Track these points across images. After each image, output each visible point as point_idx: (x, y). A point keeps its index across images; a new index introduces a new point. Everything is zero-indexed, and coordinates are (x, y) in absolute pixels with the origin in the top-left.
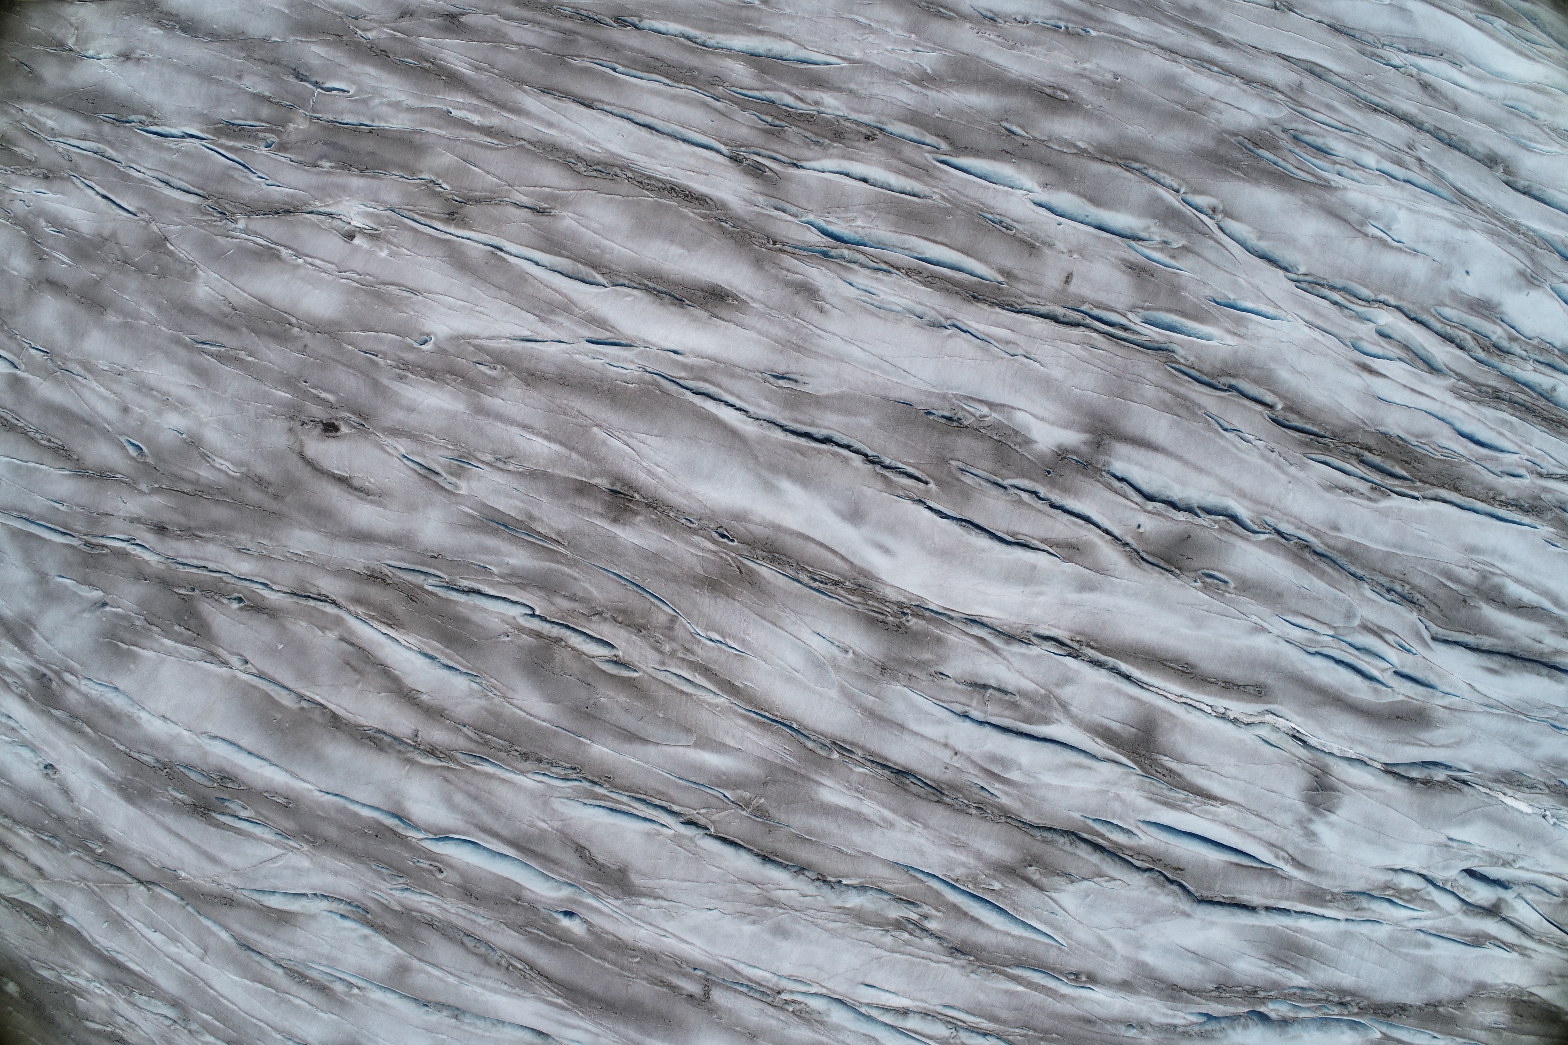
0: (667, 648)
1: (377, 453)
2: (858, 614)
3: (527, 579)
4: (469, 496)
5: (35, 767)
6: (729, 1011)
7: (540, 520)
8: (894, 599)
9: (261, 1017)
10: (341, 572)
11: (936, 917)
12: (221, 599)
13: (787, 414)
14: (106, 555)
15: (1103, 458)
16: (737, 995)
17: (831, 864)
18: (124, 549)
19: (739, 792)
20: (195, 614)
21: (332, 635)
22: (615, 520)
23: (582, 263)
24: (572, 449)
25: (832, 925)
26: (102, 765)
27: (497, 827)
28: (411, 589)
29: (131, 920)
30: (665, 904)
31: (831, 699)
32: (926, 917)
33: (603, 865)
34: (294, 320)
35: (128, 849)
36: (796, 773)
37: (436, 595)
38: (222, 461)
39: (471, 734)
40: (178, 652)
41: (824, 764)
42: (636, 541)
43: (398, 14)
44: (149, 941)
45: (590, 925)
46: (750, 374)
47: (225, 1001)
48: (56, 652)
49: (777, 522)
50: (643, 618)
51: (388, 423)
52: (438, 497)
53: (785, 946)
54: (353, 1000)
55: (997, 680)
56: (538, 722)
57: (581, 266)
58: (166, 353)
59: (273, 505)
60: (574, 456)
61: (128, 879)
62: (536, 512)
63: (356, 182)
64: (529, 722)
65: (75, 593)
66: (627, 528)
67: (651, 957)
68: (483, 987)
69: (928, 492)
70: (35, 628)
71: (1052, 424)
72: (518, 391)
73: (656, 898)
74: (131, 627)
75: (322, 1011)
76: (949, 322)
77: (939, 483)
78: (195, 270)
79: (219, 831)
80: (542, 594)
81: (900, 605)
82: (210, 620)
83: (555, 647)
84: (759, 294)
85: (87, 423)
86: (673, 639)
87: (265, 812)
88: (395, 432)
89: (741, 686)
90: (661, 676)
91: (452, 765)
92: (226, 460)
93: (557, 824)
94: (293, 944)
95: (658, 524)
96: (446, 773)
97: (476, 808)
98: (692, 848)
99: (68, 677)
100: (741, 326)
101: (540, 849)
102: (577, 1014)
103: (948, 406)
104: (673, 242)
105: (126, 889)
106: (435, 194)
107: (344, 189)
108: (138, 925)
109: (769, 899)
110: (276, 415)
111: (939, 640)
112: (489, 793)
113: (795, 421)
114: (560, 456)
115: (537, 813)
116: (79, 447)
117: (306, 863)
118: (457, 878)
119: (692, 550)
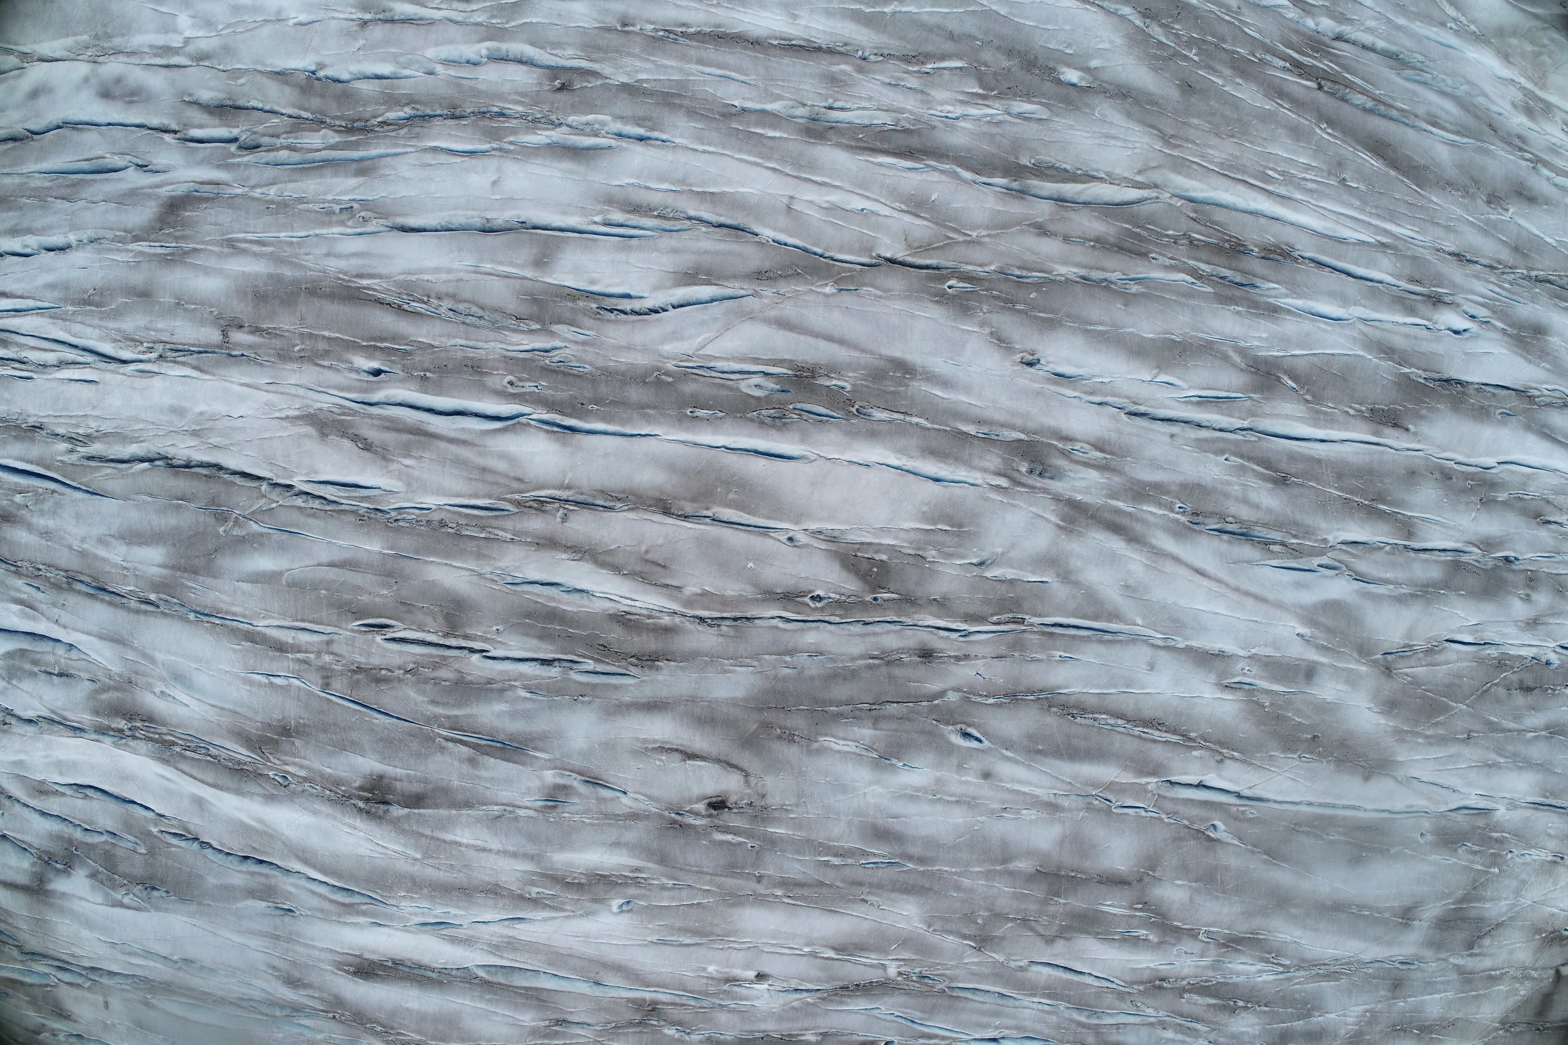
0: (327, 658)
1: (655, 792)
2: (164, 724)
3: (487, 690)
4: (542, 769)
5: (1049, 359)
6: (202, 323)
7: (461, 761)
8: (139, 742)
9: (703, 156)
10: (690, 657)
11: (62, 455)
12: (838, 597)
13: (273, 881)
14: (992, 615)
15: (37, 869)
16: (197, 342)
17: (161, 479)
18: (970, 625)
19: (243, 533)
20: (864, 576)
21: (691, 589)
22: (381, 777)
23: (501, 984)
24: (432, 838)
25: (141, 426)
26: (940, 394)
27: (454, 449)
28: (606, 657)
29: (896, 214)
30: (277, 415)
31: (162, 651)
32: (72, 451)
33: (342, 437)
34: (786, 900)
35: (907, 297)
36: (185, 570)
37: (579, 656)
38: (845, 749)
39: (501, 533)
40: (874, 534)
41: (160, 586)
42: (360, 759)
44: (867, 198)
45: (351, 370)
46: (309, 913)
47: (752, 159)
48: (1024, 506)
49: (240, 798)
50: (358, 681)
51: (641, 825)
52: (577, 762)
53: (168, 400)
54: (598, 207)
55: (52, 683)
56: (438, 560)
57: (503, 981)
58: (939, 846)
59: (773, 717)
60: (428, 832)
61: (910, 259)
62: (465, 768)
64: (447, 557)
65: (1021, 569)
66: (368, 772)
67: (284, 356)
68: (449, 271)
69: (156, 825)
70: (1058, 526)
71: (74, 895)
72: (504, 879)
73: (287, 417)
74: (939, 547)
75: (633, 185)
76: (178, 965)
77: (150, 833)
78: (929, 926)
79: (779, 357)
80: (469, 678)
81: (134, 737)
82: (844, 574)
83: (446, 630)
84: (329, 977)
85: (1038, 752)
86: (322, 668)
87: (724, 393)
88: (635, 816)
89: (243, 643)
90: (329, 629)
91: (517, 497)
92: (839, 752)
93: (394, 466)
94: (675, 251)
95: (337, 782)
96: (522, 487)
98: (275, 468)
99: (1000, 483)
100: (331, 951)
101: (406, 437)
102: (345, 274)
103: (153, 901)
104: (419, 1013)
105: (909, 246)
106: (679, 1023)
107: (780, 1019)
108: (886, 211)
109: (199, 436)
110: (783, 808)
111: (97, 713)
112: (471, 479)
113: (267, 876)
114: (443, 828)
115: (416, 473)
116: (1051, 722)
117: (668, 348)
118: (490, 381)
119: (306, 762)
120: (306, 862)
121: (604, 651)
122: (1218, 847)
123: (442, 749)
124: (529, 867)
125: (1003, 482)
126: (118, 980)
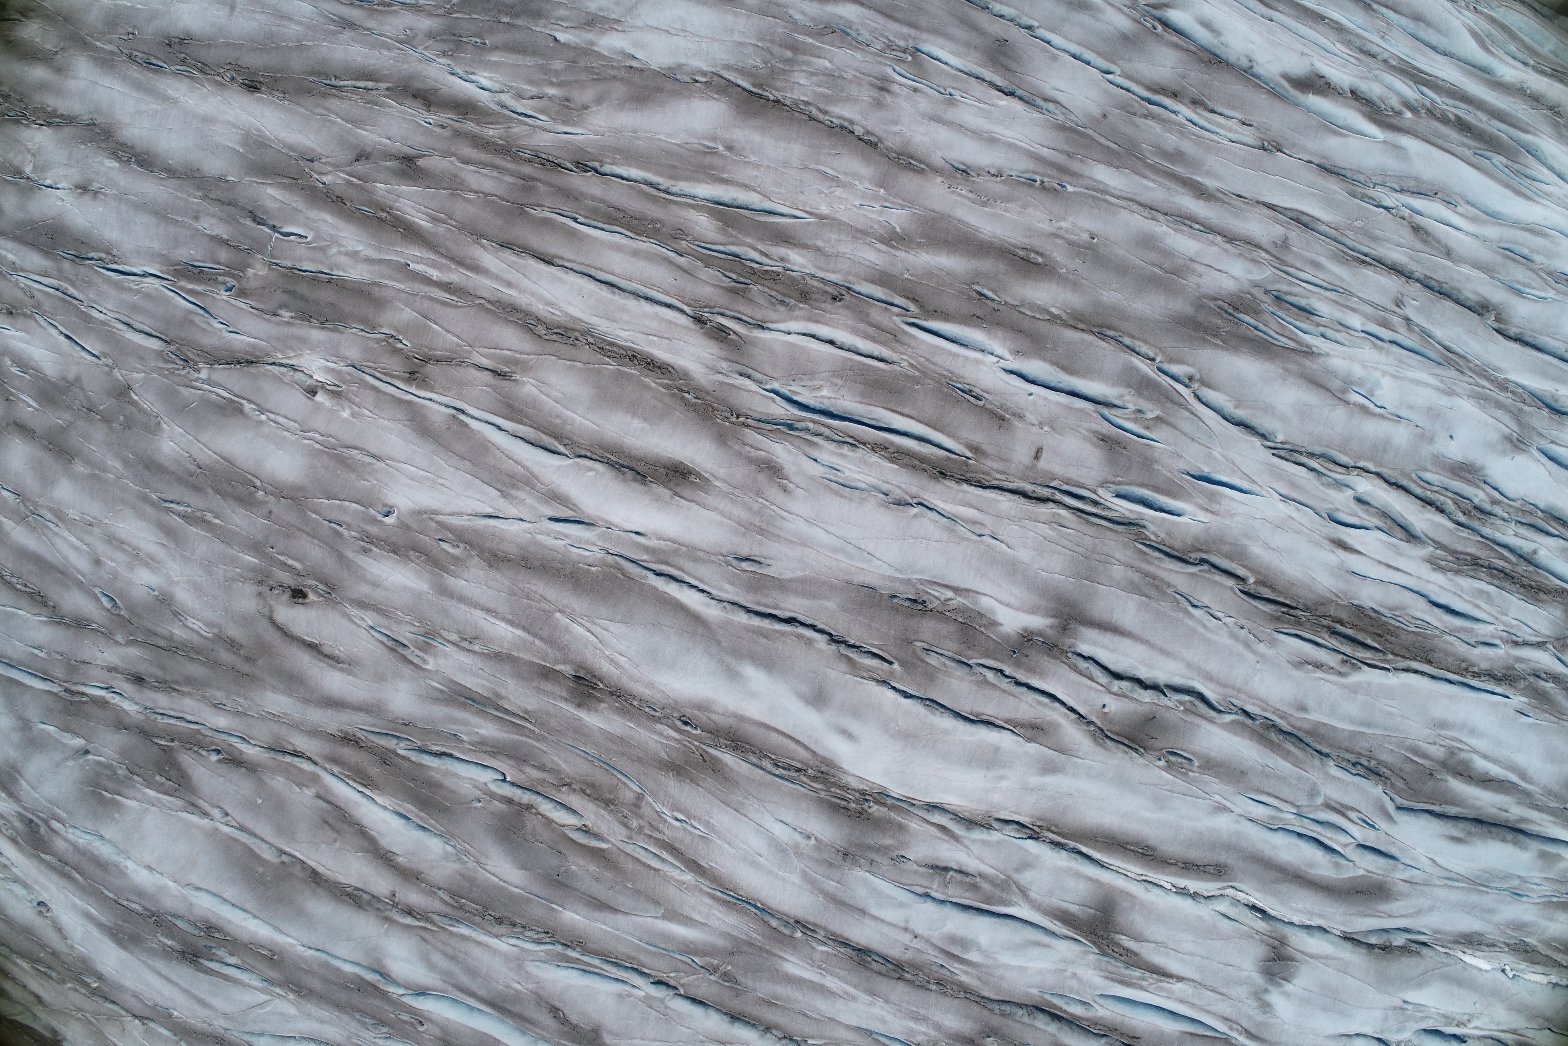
0: (634, 824)
1: (345, 622)
3: (497, 748)
4: (437, 672)
5: (29, 904)
7: (507, 698)
8: (856, 787)
10: (314, 733)
12: (200, 751)
13: (750, 597)
18: (103, 697)
20: (175, 765)
21: (309, 792)
22: (579, 705)
23: (543, 432)
24: (536, 635)
26: (93, 910)
27: (474, 987)
31: (794, 884)
34: (258, 483)
37: (408, 759)
39: (447, 898)
40: (160, 802)
41: (788, 942)
42: (601, 726)
43: (353, 157)
46: (713, 558)
49: (740, 712)
51: (355, 596)
52: (407, 670)
56: (511, 888)
57: (542, 435)
58: (134, 508)
59: (246, 668)
60: (537, 642)
63: (317, 335)
64: (502, 888)
66: (592, 713)
71: (1018, 609)
72: (481, 572)
74: (114, 777)
76: (915, 501)
77: (904, 664)
78: (159, 423)
81: (862, 792)
82: (190, 771)
83: (526, 814)
84: (722, 472)
85: (61, 572)
88: (362, 604)
91: (429, 926)
95: (622, 712)
96: (423, 933)
97: (453, 967)
99: (56, 825)
100: (704, 506)
101: (515, 1009)
103: (912, 590)
104: (634, 414)
106: (396, 351)
107: (304, 341)
110: (245, 579)
111: (901, 827)
113: (759, 604)
114: (524, 641)
115: (512, 975)
117: (292, 1010)
118: (437, 1032)
119: (656, 738)
126: (1011, 486)
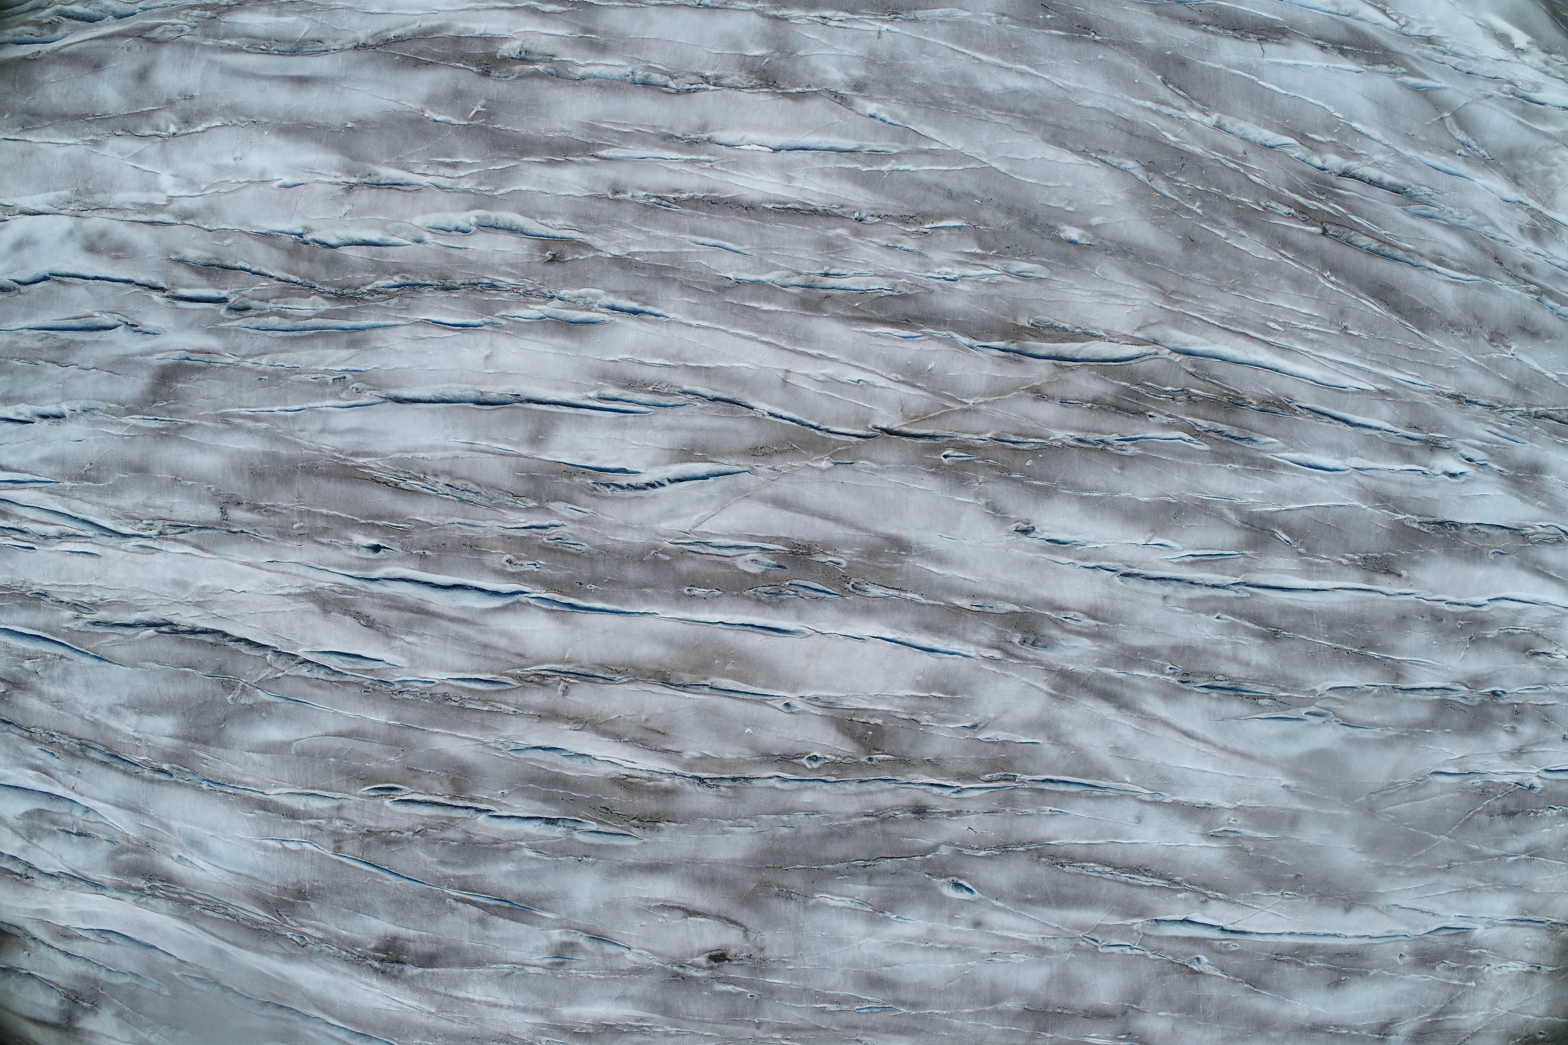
2: (182, 885)
6: (200, 499)
9: (698, 331)
11: (68, 622)
14: (984, 774)
15: (65, 1007)
16: (196, 519)
17: (166, 646)
19: (251, 702)
25: (145, 596)
28: (609, 819)
29: (892, 385)
30: (279, 592)
32: (77, 618)
33: (344, 614)
35: (903, 470)
36: (196, 741)
38: (841, 904)
44: (864, 369)
45: (351, 546)
47: (747, 333)
48: (1017, 676)
50: (369, 843)
53: (170, 575)
54: (593, 383)
55: (71, 841)
61: (906, 429)
62: (476, 929)
65: (1013, 732)
67: (284, 533)
68: (445, 449)
69: (178, 970)
70: (1050, 695)
73: (289, 595)
75: (626, 360)
79: (775, 534)
80: (476, 838)
86: (334, 833)
87: (720, 570)
89: (256, 811)
90: (339, 795)
92: (835, 907)
93: (397, 643)
94: (670, 428)
98: (279, 640)
102: (341, 452)
105: (906, 417)
108: (882, 382)
109: (202, 607)
112: (472, 655)
116: (1041, 872)
120: (325, 1011)
121: (607, 813)
122: (1201, 979)
123: (453, 910)
124: (539, 1020)
125: (997, 654)
